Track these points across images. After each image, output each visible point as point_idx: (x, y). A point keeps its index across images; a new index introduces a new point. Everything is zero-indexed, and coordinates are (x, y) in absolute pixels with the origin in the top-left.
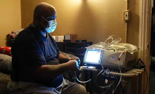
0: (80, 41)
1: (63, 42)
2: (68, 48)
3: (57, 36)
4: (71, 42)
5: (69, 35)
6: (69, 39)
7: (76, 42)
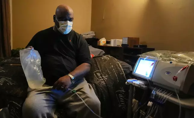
0: (139, 46)
1: (121, 46)
2: (126, 54)
3: (115, 39)
4: (128, 46)
5: (127, 38)
6: (127, 44)
7: (134, 47)
